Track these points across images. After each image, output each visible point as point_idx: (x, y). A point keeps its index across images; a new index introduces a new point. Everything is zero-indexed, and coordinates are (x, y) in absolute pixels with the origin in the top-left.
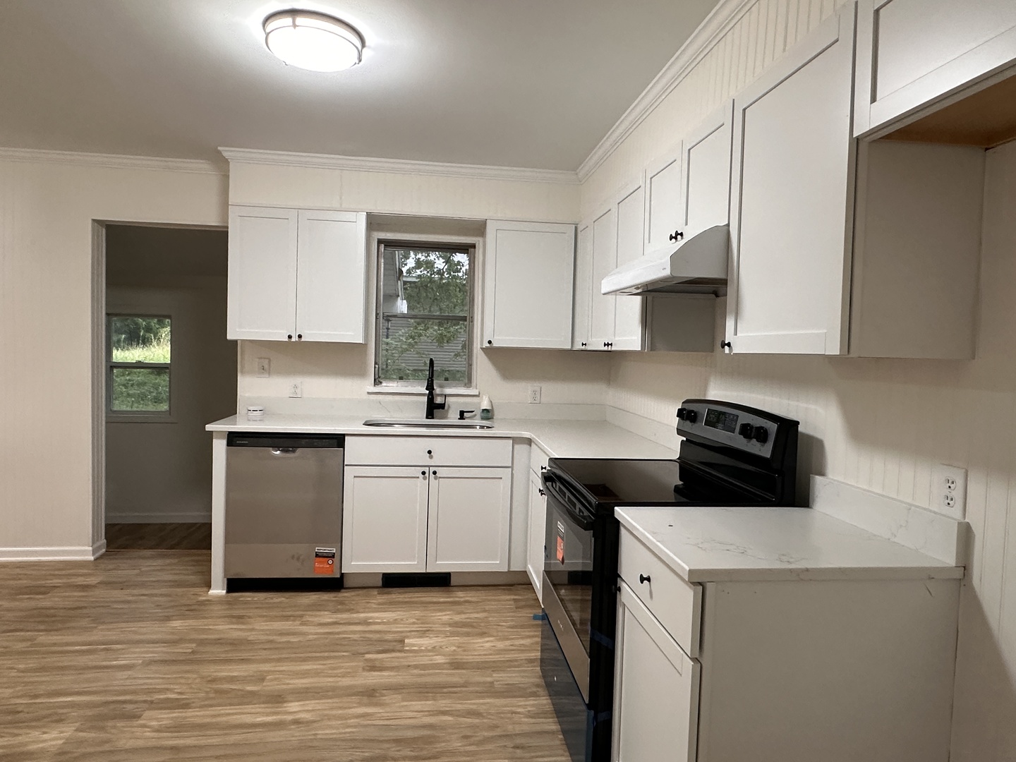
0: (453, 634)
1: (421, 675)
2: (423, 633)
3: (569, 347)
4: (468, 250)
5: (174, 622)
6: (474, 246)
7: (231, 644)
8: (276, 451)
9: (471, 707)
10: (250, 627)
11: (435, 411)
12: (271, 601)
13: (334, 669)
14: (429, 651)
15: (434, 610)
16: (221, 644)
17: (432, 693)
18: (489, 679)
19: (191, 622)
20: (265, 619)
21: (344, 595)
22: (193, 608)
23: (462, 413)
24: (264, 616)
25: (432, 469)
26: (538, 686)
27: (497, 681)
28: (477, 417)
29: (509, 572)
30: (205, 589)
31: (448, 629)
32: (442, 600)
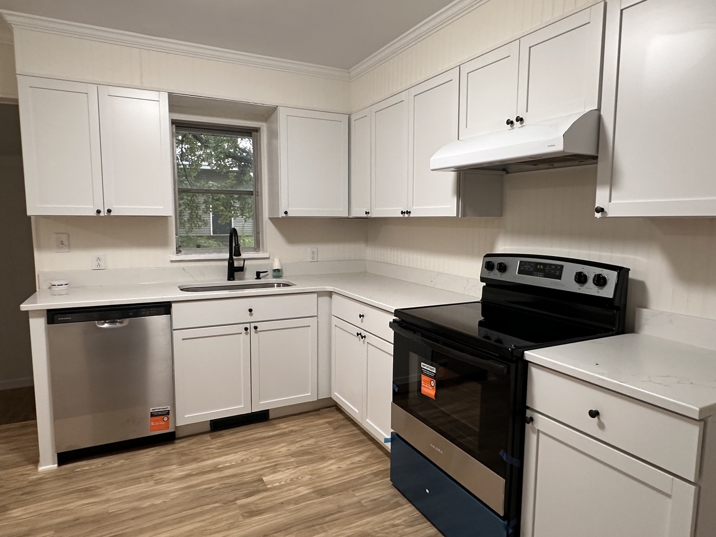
0: (300, 464)
1: (298, 510)
2: (275, 468)
3: (347, 215)
4: (251, 133)
5: (14, 511)
6: (257, 130)
7: (93, 522)
8: (103, 324)
9: (358, 529)
10: (104, 498)
11: (235, 273)
12: (110, 466)
13: (215, 523)
14: (290, 484)
15: (270, 444)
16: (80, 524)
17: (318, 525)
18: (355, 499)
19: (32, 508)
20: (114, 486)
21: (179, 445)
22: (27, 490)
23: (258, 274)
24: (111, 484)
25: (253, 325)
26: (395, 496)
27: (364, 499)
28: (268, 276)
29: (319, 400)
30: (31, 467)
31: (292, 460)
32: (271, 434)
